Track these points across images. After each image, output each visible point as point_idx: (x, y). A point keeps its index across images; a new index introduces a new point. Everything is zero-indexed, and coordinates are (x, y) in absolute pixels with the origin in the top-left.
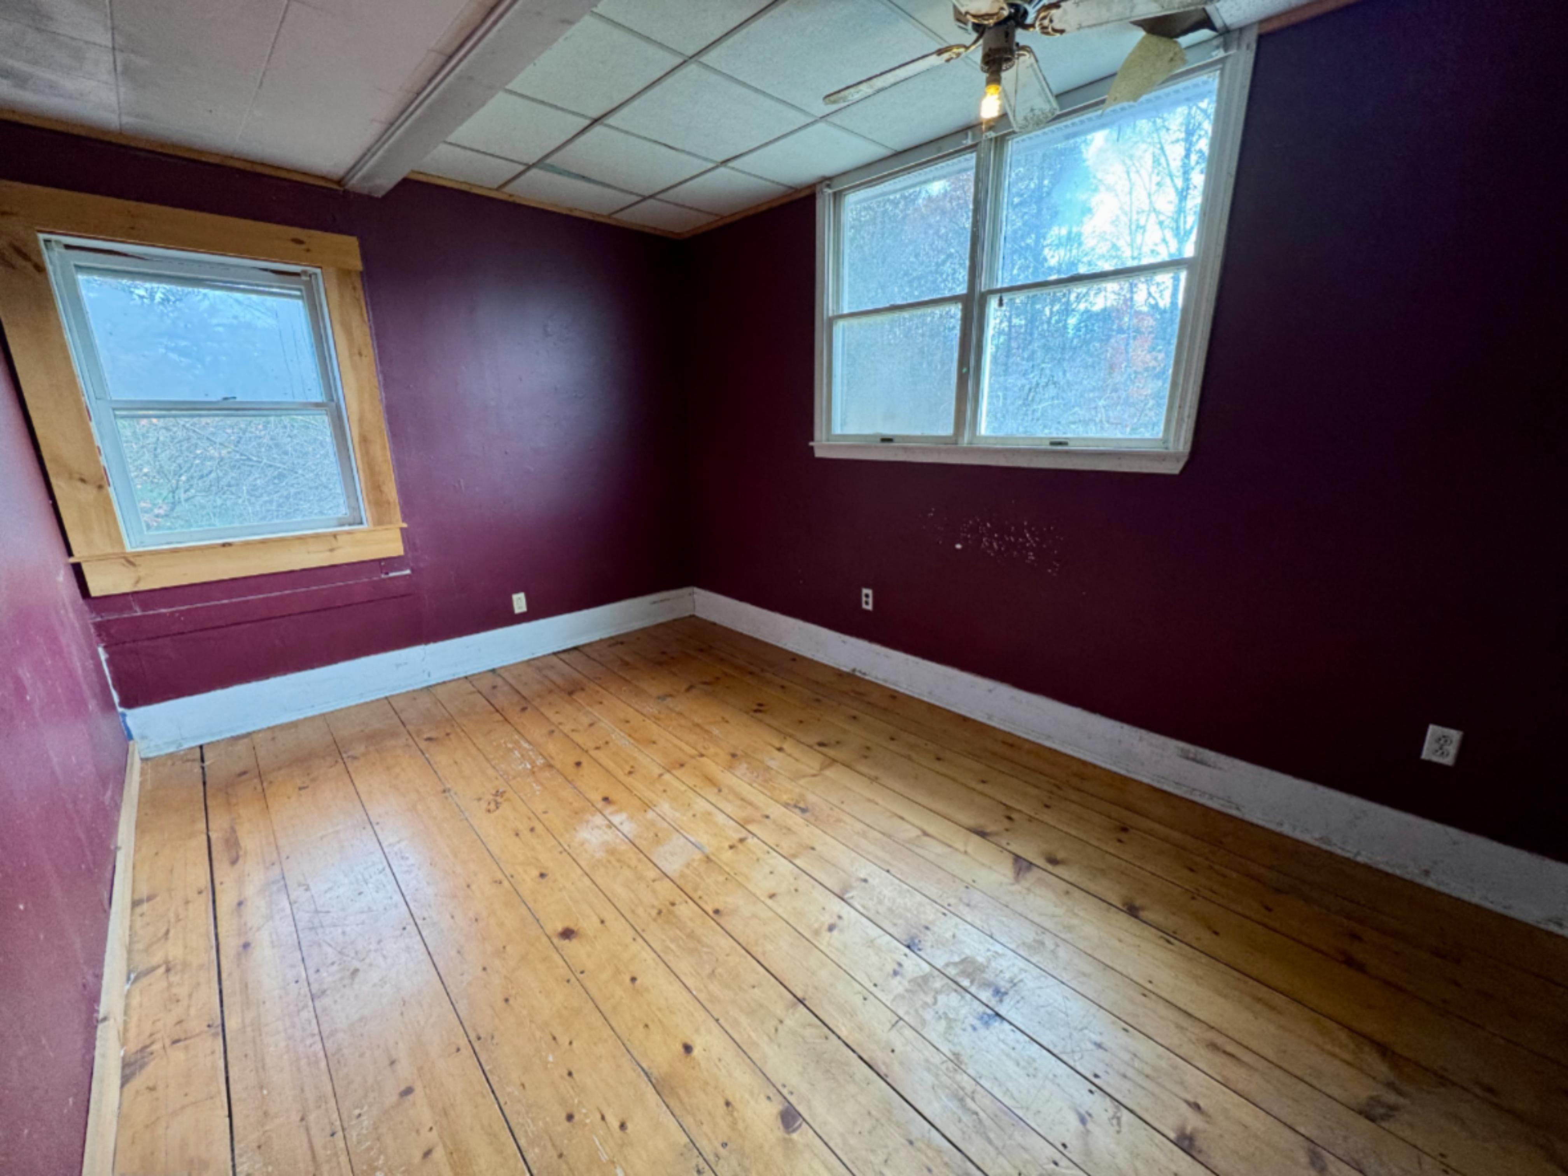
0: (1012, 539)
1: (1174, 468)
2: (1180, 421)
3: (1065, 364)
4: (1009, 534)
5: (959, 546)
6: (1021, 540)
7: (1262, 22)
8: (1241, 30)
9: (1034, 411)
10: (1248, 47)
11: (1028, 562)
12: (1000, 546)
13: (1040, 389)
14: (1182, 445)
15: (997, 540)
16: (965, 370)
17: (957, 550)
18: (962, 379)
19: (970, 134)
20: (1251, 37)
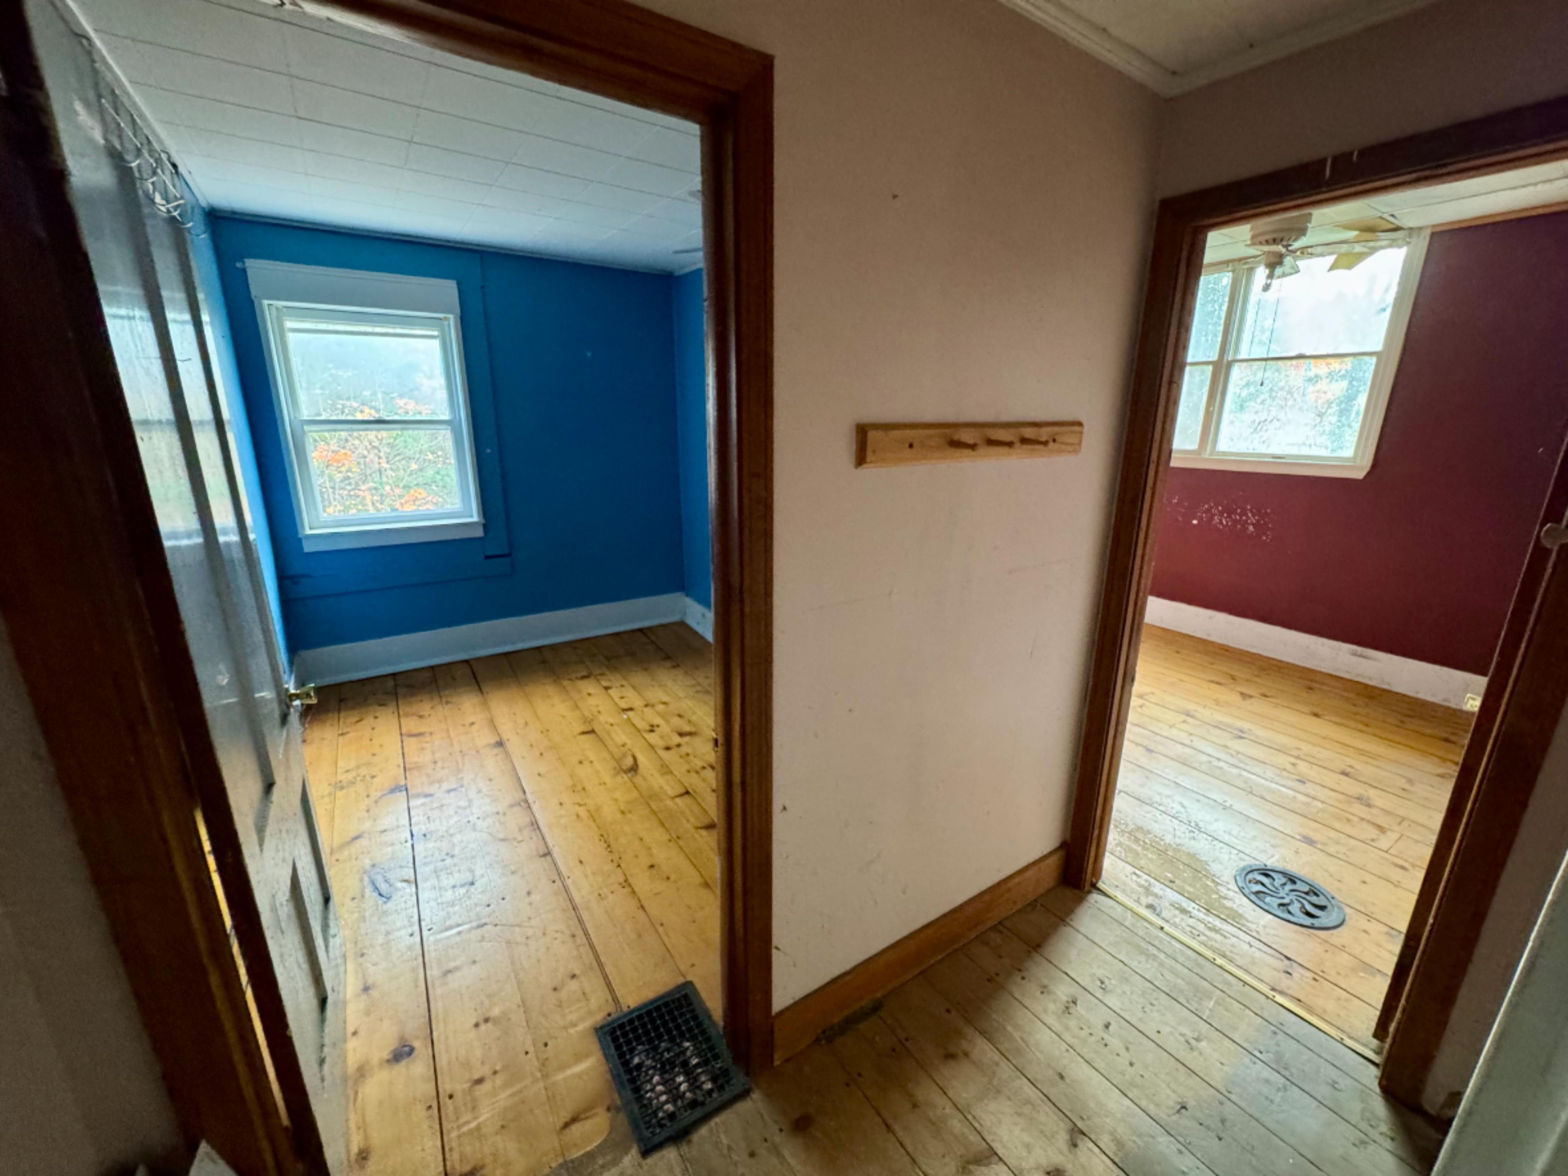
0: (1238, 517)
1: (1360, 475)
2: (1366, 446)
3: (1288, 409)
4: (1236, 514)
5: (1195, 522)
6: (1244, 518)
7: (1434, 226)
8: (1420, 228)
9: (1261, 437)
10: (1424, 238)
11: (1249, 532)
12: (1227, 522)
13: (1267, 423)
14: (1366, 462)
15: (1226, 518)
16: (1211, 409)
17: (1194, 525)
18: (1208, 414)
19: (1231, 264)
20: (1427, 233)
